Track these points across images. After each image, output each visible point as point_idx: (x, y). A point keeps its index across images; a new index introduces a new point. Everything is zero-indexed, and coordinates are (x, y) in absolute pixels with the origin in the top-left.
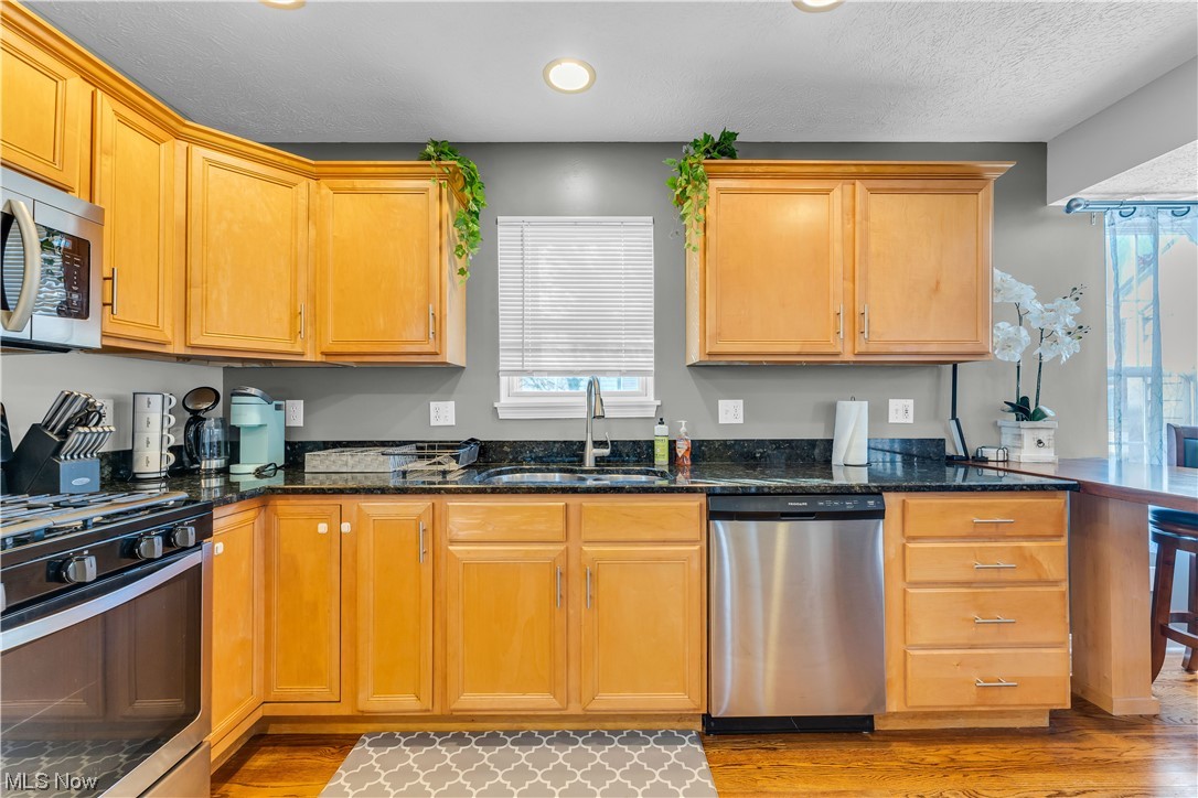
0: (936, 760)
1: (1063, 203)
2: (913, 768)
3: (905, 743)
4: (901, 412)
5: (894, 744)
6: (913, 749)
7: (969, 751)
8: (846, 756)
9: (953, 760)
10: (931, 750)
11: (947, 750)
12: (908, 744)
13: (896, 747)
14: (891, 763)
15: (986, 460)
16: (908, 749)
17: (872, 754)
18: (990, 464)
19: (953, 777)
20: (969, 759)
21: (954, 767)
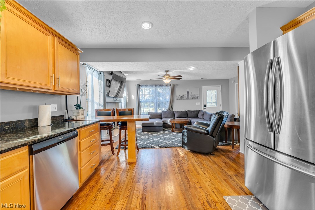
0: (88, 190)
1: (82, 63)
2: (87, 195)
3: (80, 193)
4: (54, 108)
5: (79, 195)
6: (83, 193)
7: (91, 184)
8: (73, 207)
9: (90, 188)
10: (85, 190)
11: (88, 187)
12: (81, 193)
13: (80, 195)
14: (83, 198)
15: (73, 119)
16: (82, 194)
17: (78, 201)
18: (74, 120)
19: (94, 190)
20: (92, 185)
21: (92, 188)
